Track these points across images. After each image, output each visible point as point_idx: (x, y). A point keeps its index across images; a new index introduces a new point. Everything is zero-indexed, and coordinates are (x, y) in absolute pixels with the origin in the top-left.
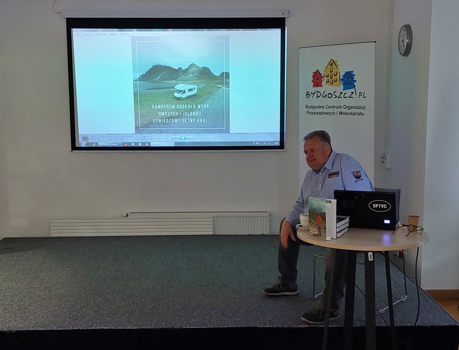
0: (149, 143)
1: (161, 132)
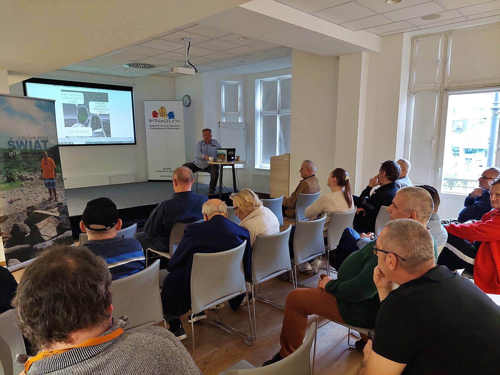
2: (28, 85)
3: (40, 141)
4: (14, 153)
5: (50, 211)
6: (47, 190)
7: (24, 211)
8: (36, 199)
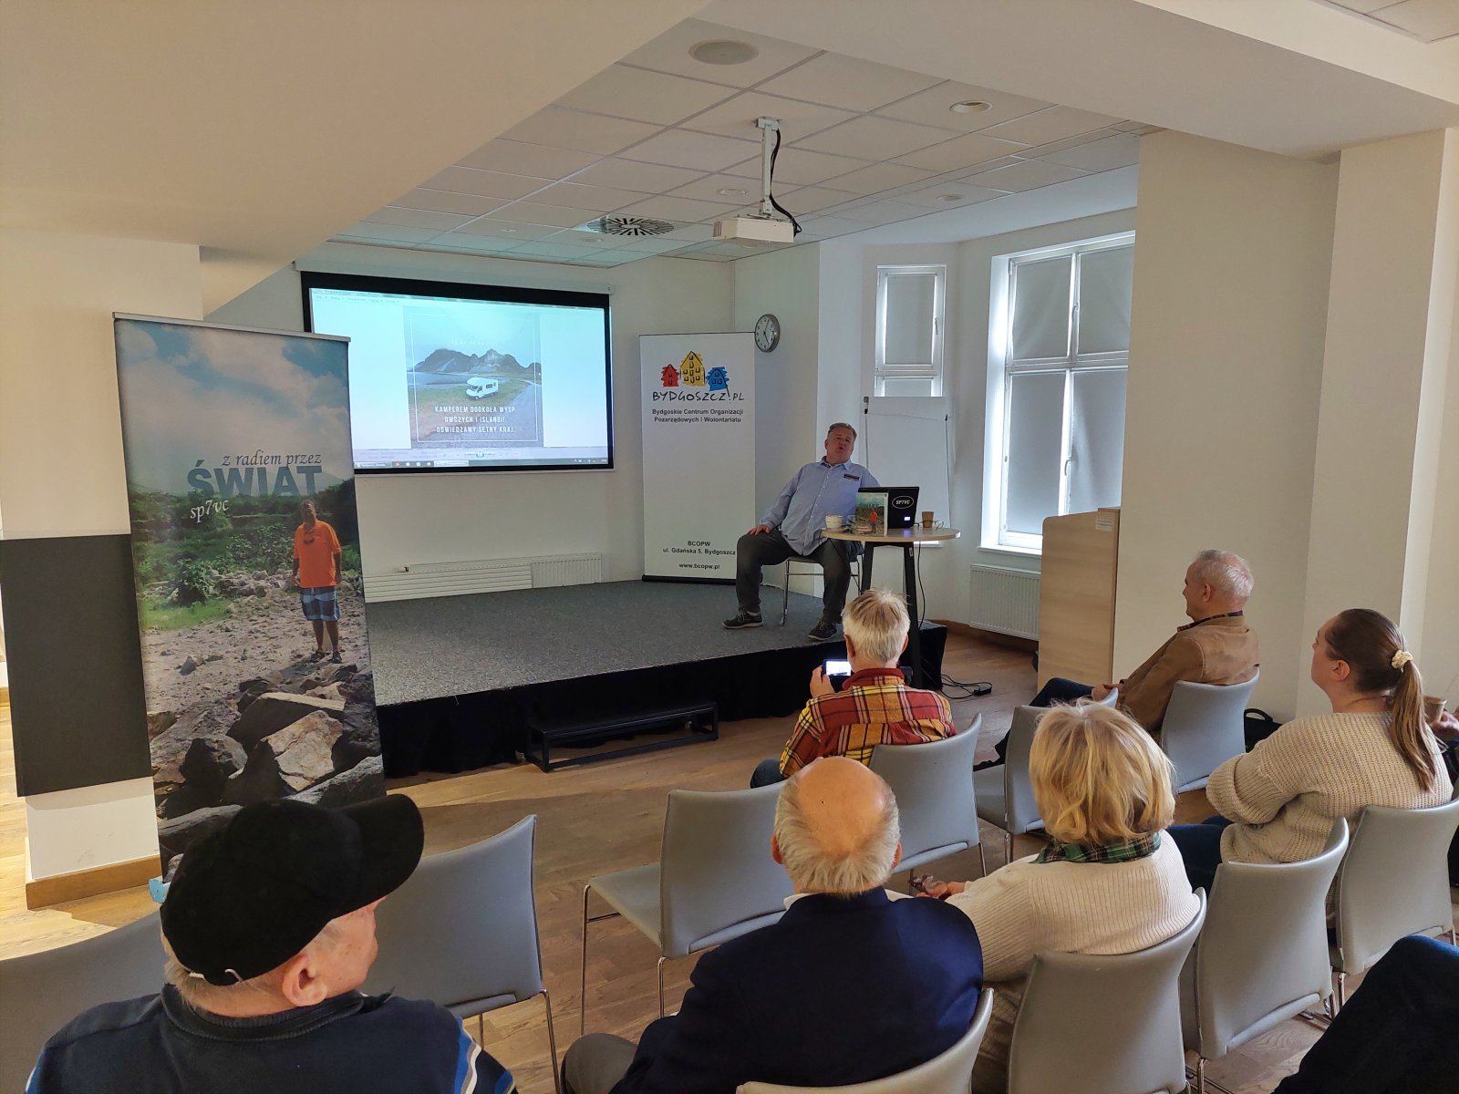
0: (432, 462)
1: (449, 446)
2: (317, 294)
3: (293, 468)
4: (206, 507)
5: (314, 695)
6: (309, 626)
7: (231, 696)
8: (271, 656)
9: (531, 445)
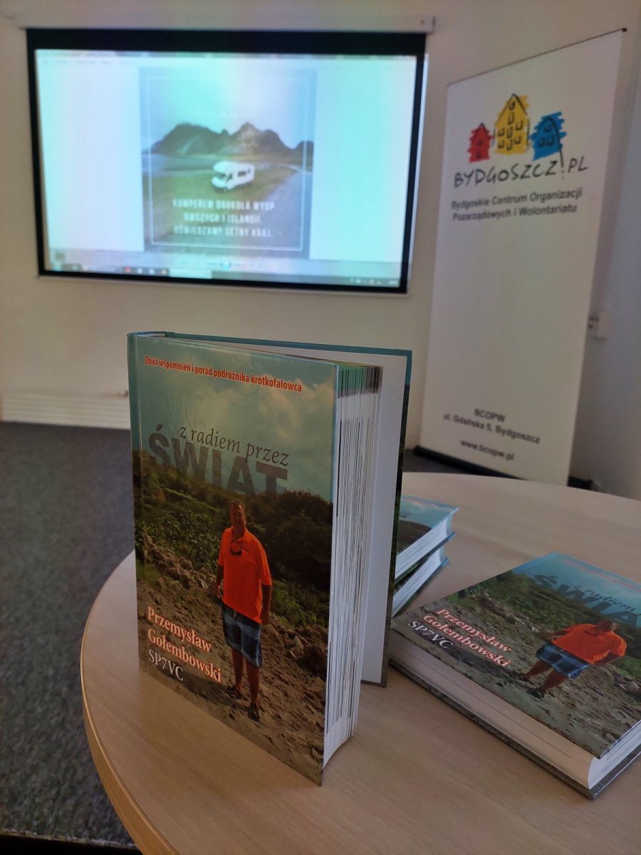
0: (168, 270)
1: (189, 251)
2: (45, 58)
9: (293, 255)
